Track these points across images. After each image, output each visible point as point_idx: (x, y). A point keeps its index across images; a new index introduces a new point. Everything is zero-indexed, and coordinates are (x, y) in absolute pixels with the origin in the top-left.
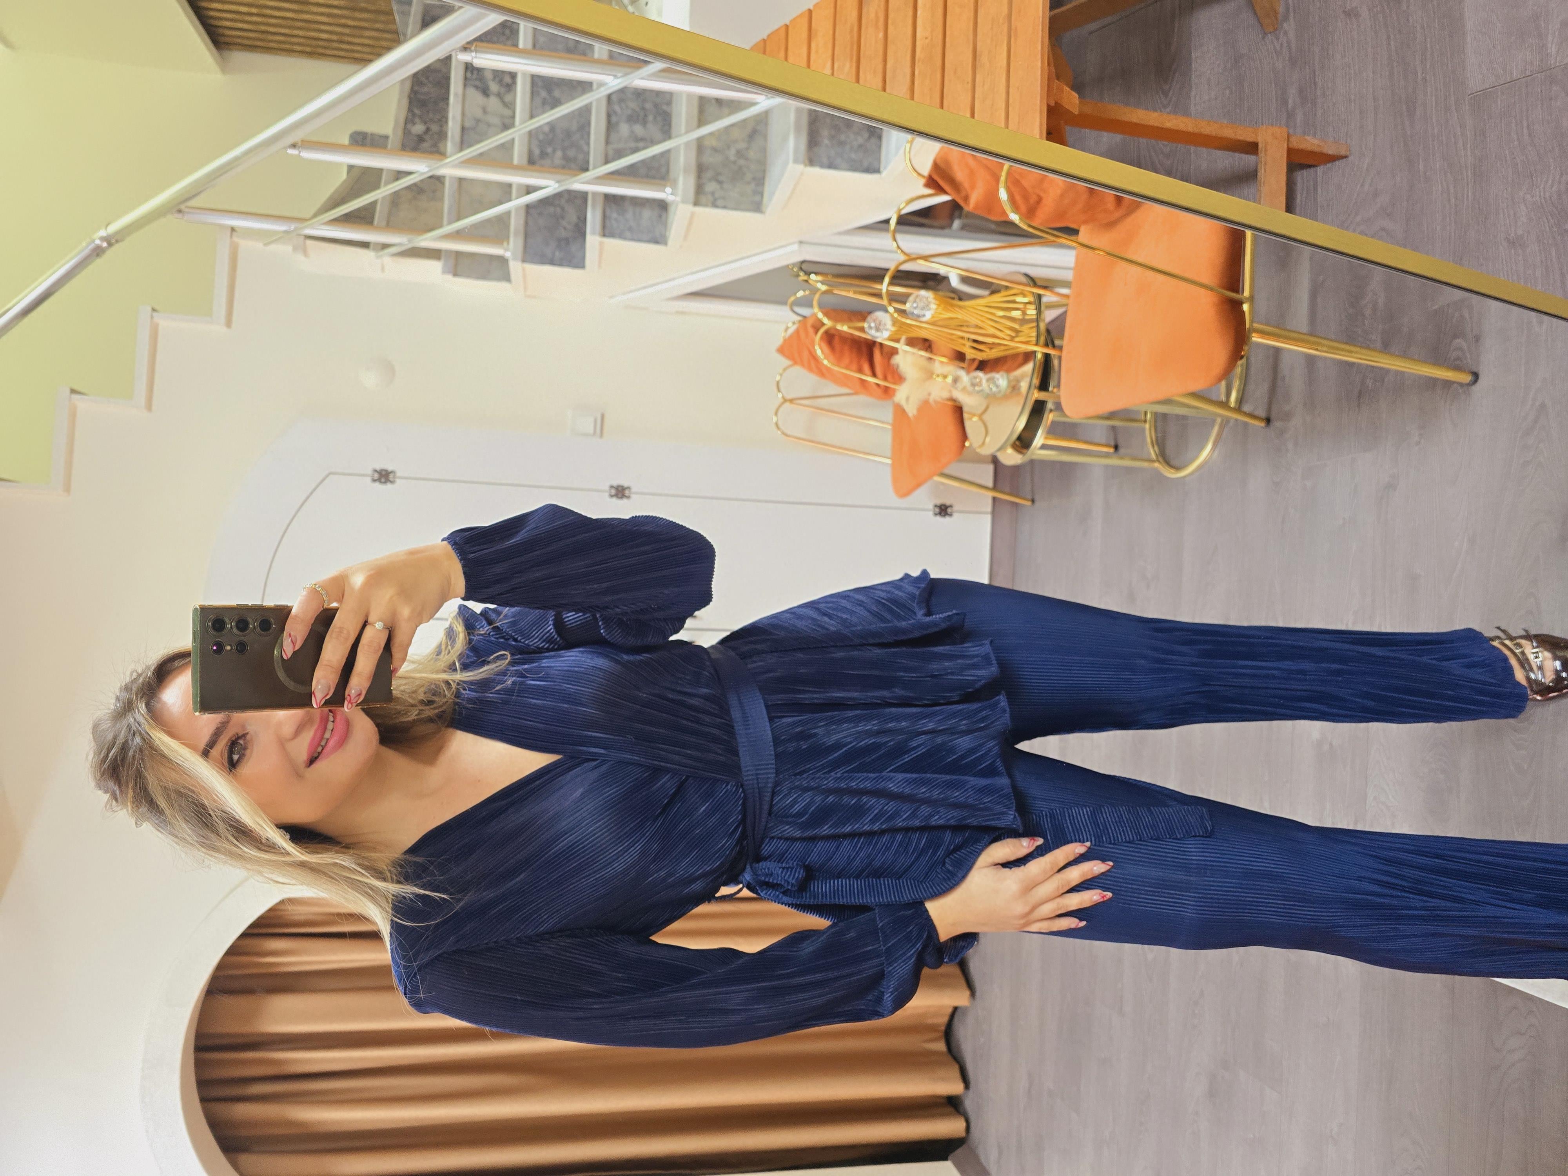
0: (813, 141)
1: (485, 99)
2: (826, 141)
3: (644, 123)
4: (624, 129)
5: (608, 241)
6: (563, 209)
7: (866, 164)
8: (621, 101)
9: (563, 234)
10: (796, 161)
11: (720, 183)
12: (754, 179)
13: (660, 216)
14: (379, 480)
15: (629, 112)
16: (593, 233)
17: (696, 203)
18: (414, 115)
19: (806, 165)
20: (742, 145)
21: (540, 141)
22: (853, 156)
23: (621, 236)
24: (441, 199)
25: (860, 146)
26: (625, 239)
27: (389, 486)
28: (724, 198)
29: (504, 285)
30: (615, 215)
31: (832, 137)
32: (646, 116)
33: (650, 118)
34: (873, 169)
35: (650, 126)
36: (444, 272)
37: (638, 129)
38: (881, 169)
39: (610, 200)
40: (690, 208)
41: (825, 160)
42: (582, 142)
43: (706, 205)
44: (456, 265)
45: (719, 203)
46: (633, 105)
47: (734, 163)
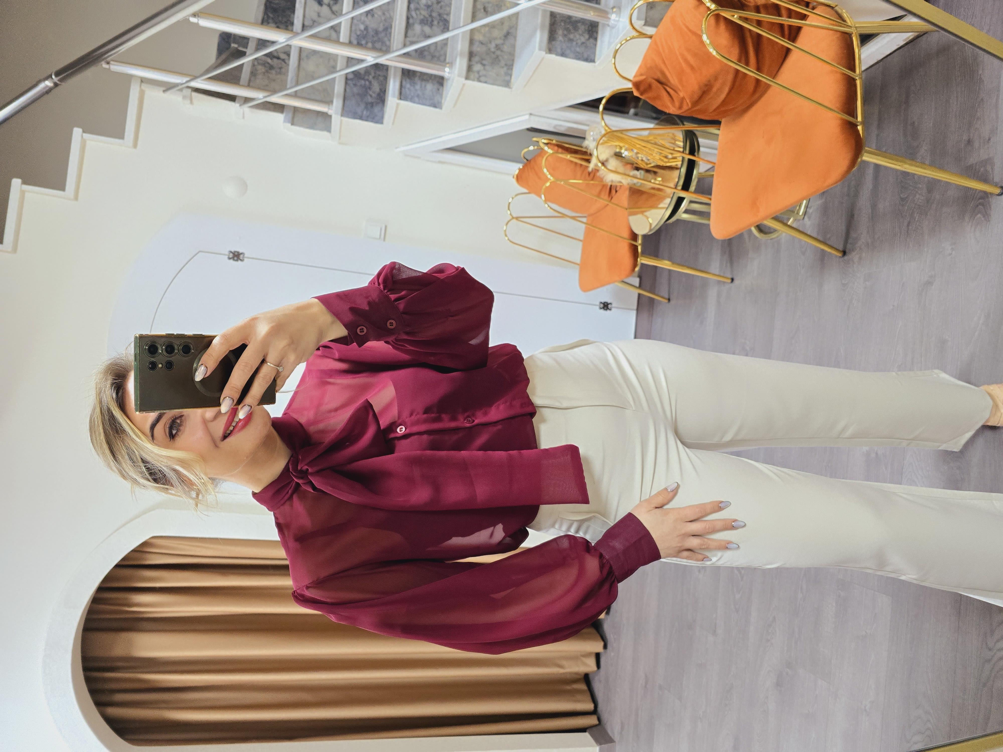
0: (552, 37)
1: (320, 7)
2: (561, 38)
3: (431, 25)
4: (418, 28)
5: (402, 102)
6: (370, 82)
7: (585, 56)
8: (417, 9)
9: (370, 100)
10: (540, 49)
11: (484, 65)
12: (506, 65)
13: (438, 90)
14: (233, 258)
15: (422, 17)
16: (394, 96)
17: (467, 78)
18: (268, 17)
19: (546, 53)
20: (499, 42)
21: (358, 36)
22: (578, 49)
23: (412, 100)
24: (286, 74)
25: (583, 43)
26: (414, 102)
27: (239, 262)
28: (485, 76)
29: (325, 133)
30: (408, 86)
31: (565, 36)
32: (432, 21)
33: (435, 23)
34: (590, 59)
35: (435, 28)
36: (284, 122)
37: (427, 29)
38: (596, 60)
39: (407, 74)
40: (463, 80)
41: (559, 50)
42: (386, 39)
43: (473, 80)
44: (293, 118)
45: (482, 79)
46: (425, 13)
47: (494, 53)
